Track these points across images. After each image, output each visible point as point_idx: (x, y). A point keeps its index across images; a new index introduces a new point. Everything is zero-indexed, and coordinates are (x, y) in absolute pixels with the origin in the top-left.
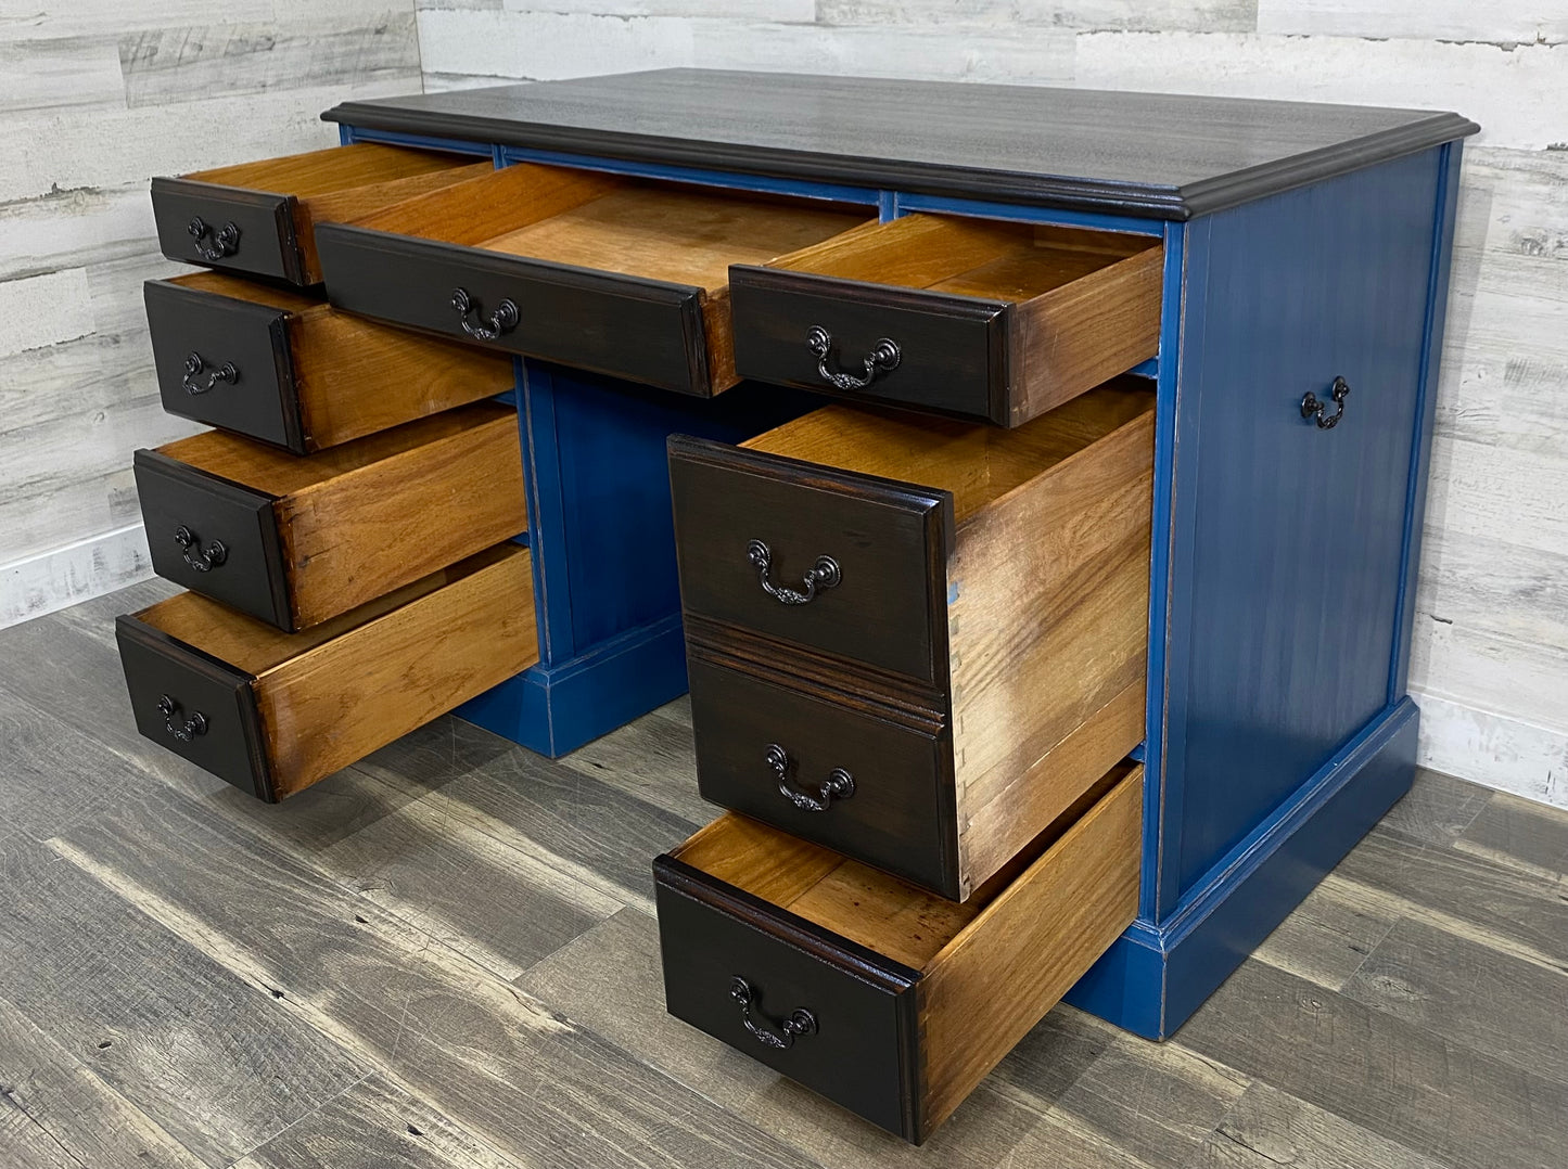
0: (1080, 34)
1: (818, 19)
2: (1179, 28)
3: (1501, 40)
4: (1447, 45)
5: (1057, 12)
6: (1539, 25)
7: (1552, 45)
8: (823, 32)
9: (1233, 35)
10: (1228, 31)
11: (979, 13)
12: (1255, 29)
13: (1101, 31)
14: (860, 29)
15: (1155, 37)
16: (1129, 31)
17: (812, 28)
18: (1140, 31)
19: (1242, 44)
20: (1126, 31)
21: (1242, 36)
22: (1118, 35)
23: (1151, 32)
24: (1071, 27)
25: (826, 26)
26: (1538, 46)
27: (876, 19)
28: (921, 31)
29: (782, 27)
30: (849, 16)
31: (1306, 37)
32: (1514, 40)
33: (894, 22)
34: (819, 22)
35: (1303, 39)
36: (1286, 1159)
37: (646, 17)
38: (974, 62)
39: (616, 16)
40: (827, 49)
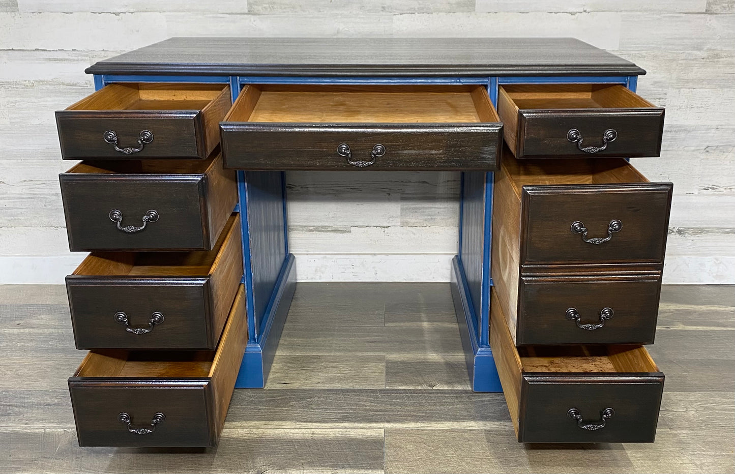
0: (395, 15)
1: (249, 11)
2: (441, 11)
3: (571, 11)
4: (551, 14)
5: (383, 6)
6: (584, 5)
7: (588, 12)
8: (252, 18)
10: (463, 12)
11: (343, 7)
12: (474, 11)
13: (404, 13)
14: (275, 15)
15: (431, 15)
16: (418, 13)
17: (246, 16)
18: (423, 13)
19: (469, 17)
20: (416, 13)
22: (413, 15)
23: (428, 13)
24: (391, 12)
25: (255, 14)
26: (584, 13)
27: (285, 10)
28: (311, 16)
29: (228, 16)
30: (269, 10)
31: (496, 13)
32: (575, 11)
33: (295, 12)
34: (250, 13)
36: (685, 409)
37: (132, 13)
38: (341, 29)
39: (110, 13)
40: (255, 25)
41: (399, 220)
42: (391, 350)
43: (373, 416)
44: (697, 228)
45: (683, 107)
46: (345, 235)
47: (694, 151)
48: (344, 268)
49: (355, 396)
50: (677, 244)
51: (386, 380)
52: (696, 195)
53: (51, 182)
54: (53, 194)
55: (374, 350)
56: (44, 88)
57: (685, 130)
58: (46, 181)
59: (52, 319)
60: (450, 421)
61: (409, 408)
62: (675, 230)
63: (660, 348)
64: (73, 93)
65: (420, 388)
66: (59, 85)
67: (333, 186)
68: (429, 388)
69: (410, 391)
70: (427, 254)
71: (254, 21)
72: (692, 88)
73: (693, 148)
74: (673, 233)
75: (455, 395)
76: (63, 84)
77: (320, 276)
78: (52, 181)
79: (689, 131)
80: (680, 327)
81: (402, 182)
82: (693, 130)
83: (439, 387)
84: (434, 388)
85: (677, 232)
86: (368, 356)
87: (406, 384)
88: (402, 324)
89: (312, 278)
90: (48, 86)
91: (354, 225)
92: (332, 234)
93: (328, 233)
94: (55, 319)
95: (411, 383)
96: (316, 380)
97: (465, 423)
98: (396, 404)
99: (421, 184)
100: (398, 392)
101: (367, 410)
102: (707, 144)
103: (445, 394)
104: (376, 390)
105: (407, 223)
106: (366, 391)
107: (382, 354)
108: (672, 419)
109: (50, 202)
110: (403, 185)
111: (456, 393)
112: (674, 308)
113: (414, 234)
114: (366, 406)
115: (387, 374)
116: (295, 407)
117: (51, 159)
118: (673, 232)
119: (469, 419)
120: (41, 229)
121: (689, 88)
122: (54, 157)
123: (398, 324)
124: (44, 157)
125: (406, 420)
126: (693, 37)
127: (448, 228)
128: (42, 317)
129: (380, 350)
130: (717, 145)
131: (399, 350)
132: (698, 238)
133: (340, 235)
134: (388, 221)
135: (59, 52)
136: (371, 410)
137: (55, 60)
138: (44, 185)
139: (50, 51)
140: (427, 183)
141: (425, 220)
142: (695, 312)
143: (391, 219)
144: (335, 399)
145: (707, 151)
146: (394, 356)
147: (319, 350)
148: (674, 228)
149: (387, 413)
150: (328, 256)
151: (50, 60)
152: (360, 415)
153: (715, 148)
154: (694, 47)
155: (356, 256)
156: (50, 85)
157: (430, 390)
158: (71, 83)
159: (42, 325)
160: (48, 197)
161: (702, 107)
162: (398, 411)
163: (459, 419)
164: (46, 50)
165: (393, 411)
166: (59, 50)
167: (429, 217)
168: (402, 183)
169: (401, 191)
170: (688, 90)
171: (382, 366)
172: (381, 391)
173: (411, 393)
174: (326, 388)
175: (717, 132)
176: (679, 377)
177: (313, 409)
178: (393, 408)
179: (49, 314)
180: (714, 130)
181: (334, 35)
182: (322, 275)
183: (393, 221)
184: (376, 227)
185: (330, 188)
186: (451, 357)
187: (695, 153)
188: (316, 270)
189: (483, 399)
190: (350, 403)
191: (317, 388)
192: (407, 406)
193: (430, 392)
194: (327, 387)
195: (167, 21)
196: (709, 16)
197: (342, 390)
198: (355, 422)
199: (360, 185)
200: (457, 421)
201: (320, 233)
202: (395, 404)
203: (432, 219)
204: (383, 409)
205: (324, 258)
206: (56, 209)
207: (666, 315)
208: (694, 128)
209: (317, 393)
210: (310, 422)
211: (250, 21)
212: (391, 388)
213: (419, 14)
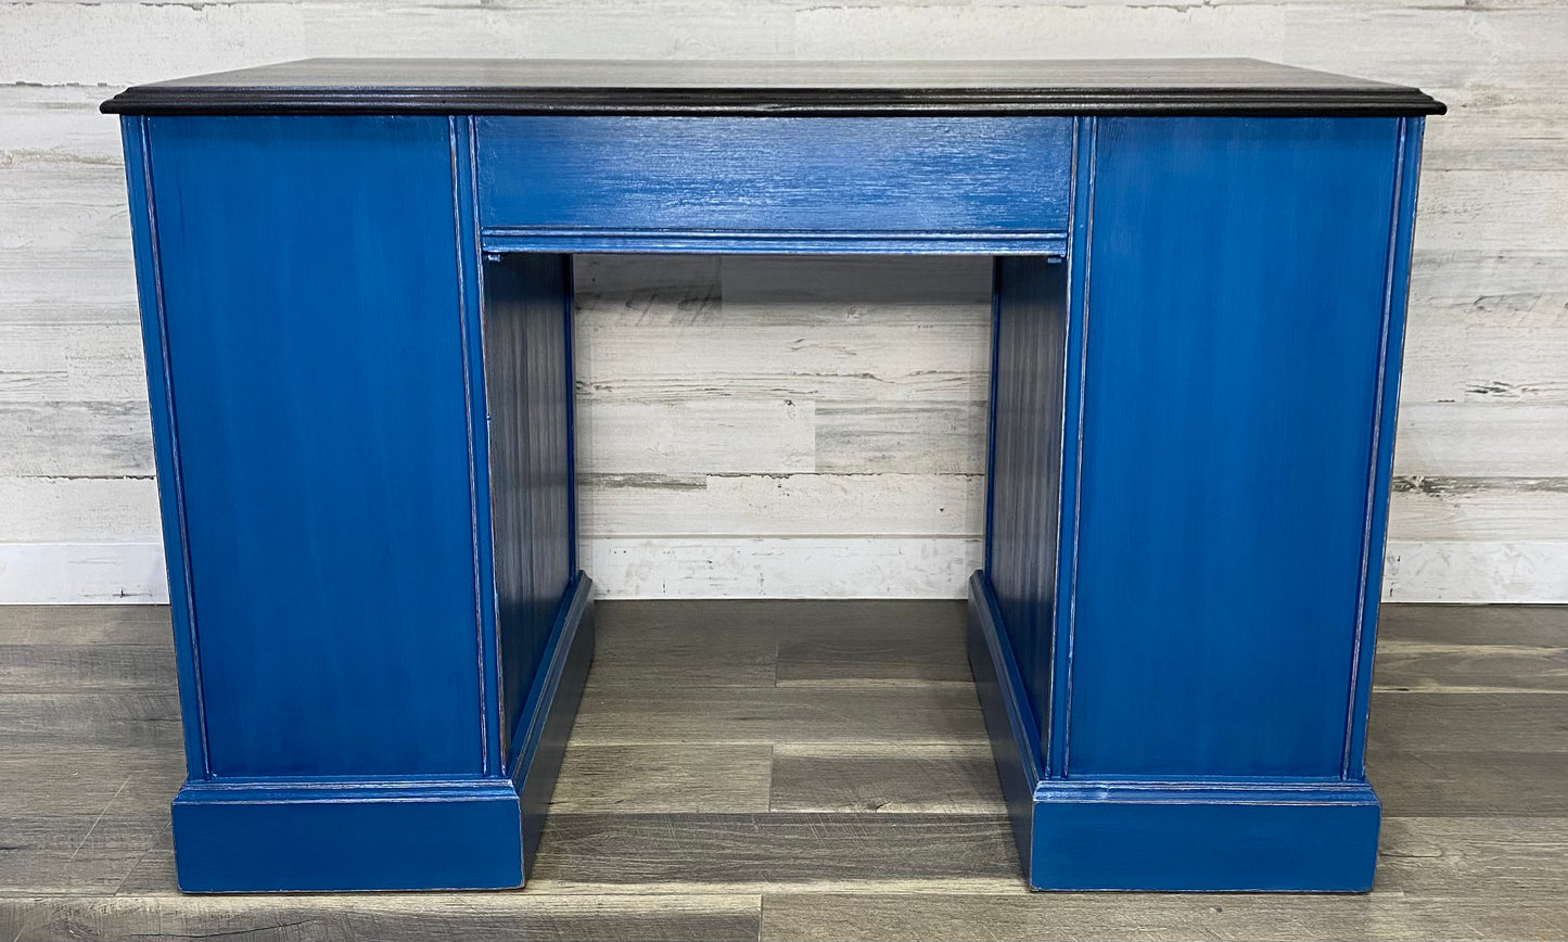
0: (798, 11)
2: (898, 3)
3: (1176, 4)
7: (1215, 7)
8: (491, 15)
9: (949, 7)
13: (819, 7)
14: (539, 11)
15: (876, 12)
16: (849, 7)
17: (477, 12)
18: (860, 7)
19: (958, 15)
20: (846, 8)
21: (958, 8)
22: (838, 10)
23: (871, 8)
24: (789, 5)
25: (496, 8)
26: (1204, 7)
27: (561, 1)
28: (618, 12)
29: (435, 11)
31: (1016, 7)
32: (1187, 3)
34: (485, 5)
35: (1013, 9)
36: (1439, 853)
37: (229, 5)
38: (682, 40)
39: (182, 4)
40: (496, 32)
41: (812, 460)
42: (786, 734)
43: (738, 868)
44: (1466, 478)
45: (1425, 211)
46: (694, 493)
47: (1452, 306)
48: (690, 568)
49: (701, 827)
50: (1422, 515)
51: (771, 795)
52: (1460, 405)
53: (43, 376)
54: (48, 404)
55: (748, 735)
56: (35, 168)
57: (1431, 261)
58: (33, 373)
59: (32, 675)
60: (912, 878)
61: (821, 852)
62: (1417, 483)
63: (1386, 731)
64: (97, 178)
65: (847, 810)
66: (68, 160)
67: (667, 384)
68: (868, 811)
69: (825, 818)
70: (874, 537)
71: (494, 23)
72: (1442, 170)
73: (1450, 302)
74: (1412, 490)
75: (924, 825)
76: (76, 159)
77: (638, 587)
78: (45, 373)
79: (1440, 264)
80: (1433, 688)
81: (818, 375)
82: (1447, 263)
83: (890, 809)
84: (879, 811)
85: (1421, 487)
86: (736, 746)
87: (817, 803)
88: (814, 682)
89: (619, 592)
90: (43, 164)
91: (713, 472)
92: (665, 492)
93: (656, 490)
94: (39, 676)
95: (828, 801)
96: (615, 794)
97: (946, 881)
98: (791, 844)
99: (860, 380)
100: (800, 818)
101: (727, 857)
102: (1481, 291)
103: (904, 822)
104: (749, 815)
105: (829, 467)
106: (725, 817)
107: (766, 742)
108: (1408, 873)
109: (40, 421)
110: (822, 382)
111: (928, 821)
112: (1417, 651)
113: (845, 491)
114: (723, 848)
115: (773, 784)
116: (565, 850)
117: (44, 325)
118: (1413, 486)
119: (954, 874)
120: (20, 480)
121: (1437, 170)
122: (51, 320)
123: (805, 682)
124: (30, 320)
125: (813, 876)
126: (1441, 59)
127: (920, 477)
128: (11, 670)
129: (761, 734)
130: (1502, 294)
131: (807, 734)
132: (1469, 501)
133: (683, 494)
134: (789, 463)
135: (69, 88)
136: (734, 857)
137: (61, 106)
138: (28, 383)
139: (49, 87)
140: (872, 377)
141: (871, 460)
142: (1464, 659)
143: (794, 458)
144: (654, 835)
145: (1481, 308)
146: (793, 748)
147: (625, 735)
148: (1415, 478)
149: (771, 862)
150: (655, 541)
151: (48, 106)
152: (708, 867)
153: (1496, 300)
154: (1445, 82)
155: (716, 542)
156: (46, 160)
157: (871, 814)
158: (94, 157)
159: (8, 686)
160: (36, 409)
161: (1465, 211)
162: (796, 858)
163: (932, 873)
164: (41, 85)
165: (784, 858)
166: (68, 85)
167: (878, 454)
168: (818, 378)
169: (816, 395)
170: (1434, 174)
171: (765, 767)
172: (760, 818)
173: (827, 821)
174: (636, 812)
175: (1500, 265)
176: (1428, 788)
177: (604, 855)
178: (784, 851)
179: (26, 665)
180: (1493, 260)
181: (669, 54)
182: (640, 582)
183: (798, 461)
184: (763, 475)
185: (660, 390)
186: (920, 747)
187: (1454, 311)
188: (628, 574)
189: (988, 833)
190: (688, 843)
191: (617, 812)
192: (817, 847)
193: (871, 820)
194: (639, 809)
195: (305, 23)
196: (1474, 14)
197: (672, 817)
198: (698, 881)
199: (727, 382)
200: (928, 879)
201: (636, 489)
202: (788, 844)
203: (884, 457)
204: (763, 853)
205: (646, 545)
206: (53, 437)
207: (1402, 663)
208: (1451, 256)
209: (615, 823)
210: (596, 881)
211: (486, 23)
212: (783, 811)
213: (851, 10)
